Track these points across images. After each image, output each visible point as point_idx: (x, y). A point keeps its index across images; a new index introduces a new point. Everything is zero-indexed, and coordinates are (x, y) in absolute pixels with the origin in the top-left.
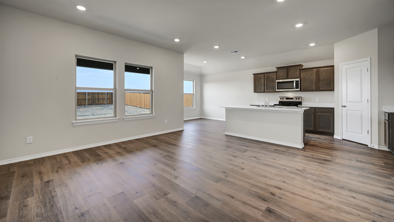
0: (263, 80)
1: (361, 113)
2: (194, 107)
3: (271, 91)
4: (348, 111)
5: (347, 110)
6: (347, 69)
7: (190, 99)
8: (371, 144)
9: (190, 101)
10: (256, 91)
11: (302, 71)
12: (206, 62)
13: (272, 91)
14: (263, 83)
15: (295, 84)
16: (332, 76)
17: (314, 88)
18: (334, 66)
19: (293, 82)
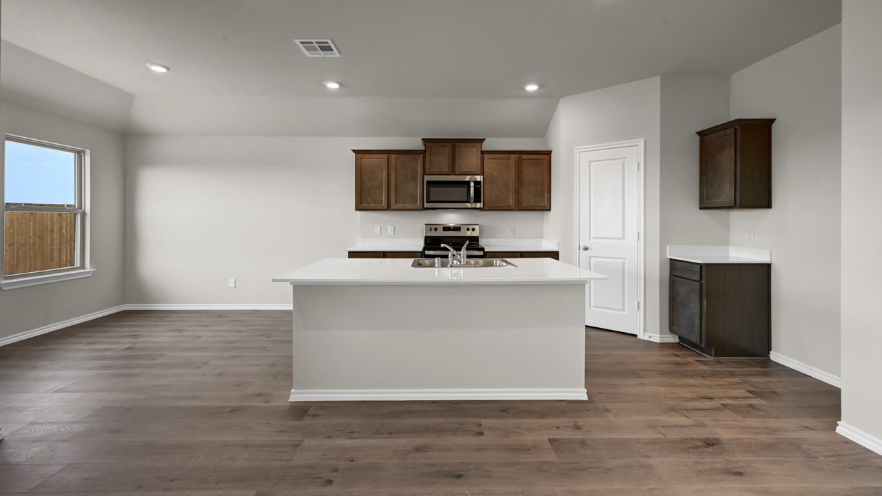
0: (385, 174)
1: (623, 263)
2: (83, 266)
3: (408, 206)
4: (592, 258)
5: (590, 257)
6: (590, 162)
7: (56, 228)
8: (645, 331)
9: (56, 236)
10: (361, 205)
11: (486, 157)
12: (164, 70)
13: (411, 206)
14: (385, 180)
15: (472, 190)
16: (546, 174)
17: (511, 202)
18: (551, 151)
19: (468, 183)
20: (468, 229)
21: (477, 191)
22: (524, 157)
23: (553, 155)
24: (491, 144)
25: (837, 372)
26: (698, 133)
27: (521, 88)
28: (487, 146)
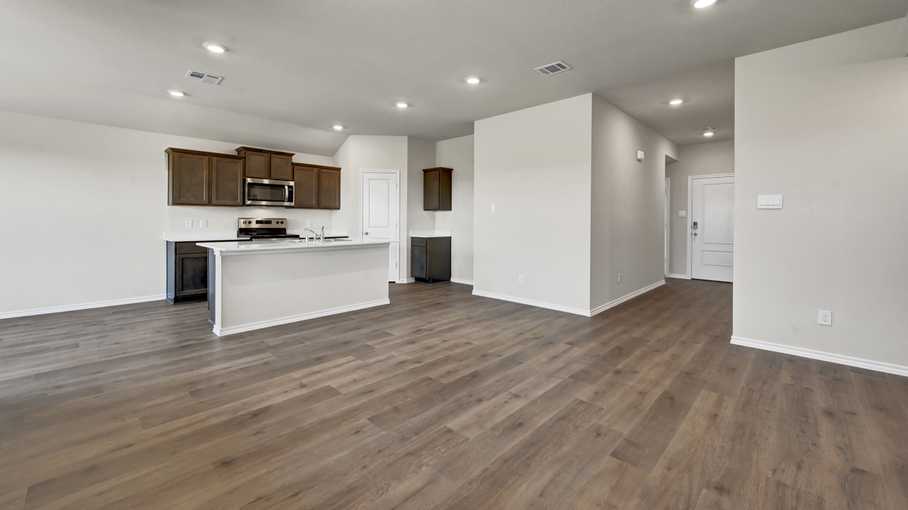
0: (205, 173)
3: (229, 202)
6: (370, 180)
8: (400, 278)
11: (295, 167)
13: (233, 202)
14: (205, 179)
15: (287, 191)
16: (337, 184)
17: (314, 203)
18: (341, 169)
19: (283, 186)
20: (278, 223)
21: (291, 193)
22: (323, 170)
23: (342, 172)
24: (298, 158)
25: (471, 278)
26: (423, 170)
27: (331, 126)
28: (296, 159)
